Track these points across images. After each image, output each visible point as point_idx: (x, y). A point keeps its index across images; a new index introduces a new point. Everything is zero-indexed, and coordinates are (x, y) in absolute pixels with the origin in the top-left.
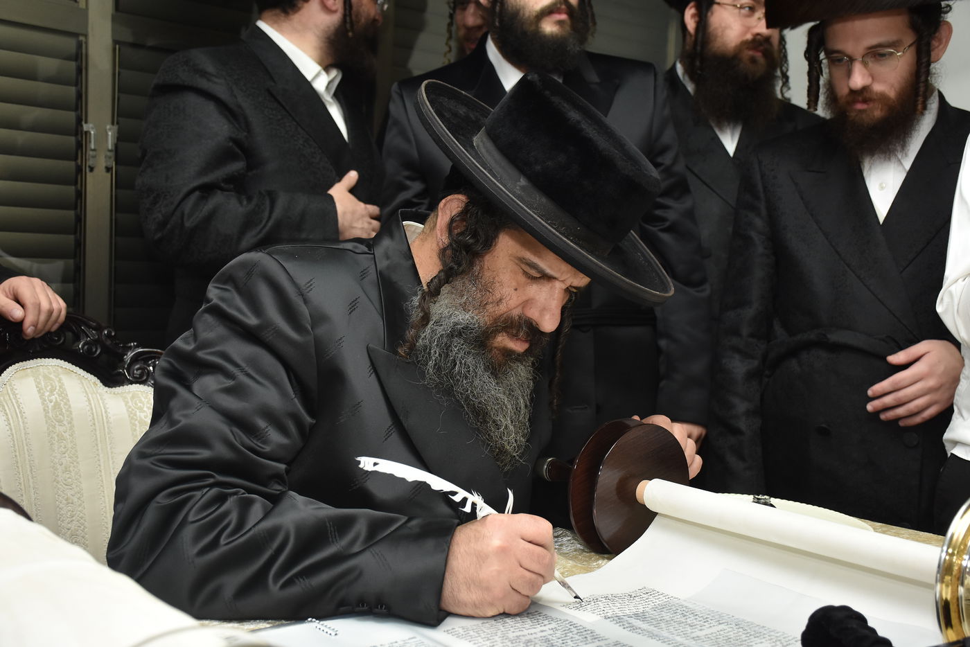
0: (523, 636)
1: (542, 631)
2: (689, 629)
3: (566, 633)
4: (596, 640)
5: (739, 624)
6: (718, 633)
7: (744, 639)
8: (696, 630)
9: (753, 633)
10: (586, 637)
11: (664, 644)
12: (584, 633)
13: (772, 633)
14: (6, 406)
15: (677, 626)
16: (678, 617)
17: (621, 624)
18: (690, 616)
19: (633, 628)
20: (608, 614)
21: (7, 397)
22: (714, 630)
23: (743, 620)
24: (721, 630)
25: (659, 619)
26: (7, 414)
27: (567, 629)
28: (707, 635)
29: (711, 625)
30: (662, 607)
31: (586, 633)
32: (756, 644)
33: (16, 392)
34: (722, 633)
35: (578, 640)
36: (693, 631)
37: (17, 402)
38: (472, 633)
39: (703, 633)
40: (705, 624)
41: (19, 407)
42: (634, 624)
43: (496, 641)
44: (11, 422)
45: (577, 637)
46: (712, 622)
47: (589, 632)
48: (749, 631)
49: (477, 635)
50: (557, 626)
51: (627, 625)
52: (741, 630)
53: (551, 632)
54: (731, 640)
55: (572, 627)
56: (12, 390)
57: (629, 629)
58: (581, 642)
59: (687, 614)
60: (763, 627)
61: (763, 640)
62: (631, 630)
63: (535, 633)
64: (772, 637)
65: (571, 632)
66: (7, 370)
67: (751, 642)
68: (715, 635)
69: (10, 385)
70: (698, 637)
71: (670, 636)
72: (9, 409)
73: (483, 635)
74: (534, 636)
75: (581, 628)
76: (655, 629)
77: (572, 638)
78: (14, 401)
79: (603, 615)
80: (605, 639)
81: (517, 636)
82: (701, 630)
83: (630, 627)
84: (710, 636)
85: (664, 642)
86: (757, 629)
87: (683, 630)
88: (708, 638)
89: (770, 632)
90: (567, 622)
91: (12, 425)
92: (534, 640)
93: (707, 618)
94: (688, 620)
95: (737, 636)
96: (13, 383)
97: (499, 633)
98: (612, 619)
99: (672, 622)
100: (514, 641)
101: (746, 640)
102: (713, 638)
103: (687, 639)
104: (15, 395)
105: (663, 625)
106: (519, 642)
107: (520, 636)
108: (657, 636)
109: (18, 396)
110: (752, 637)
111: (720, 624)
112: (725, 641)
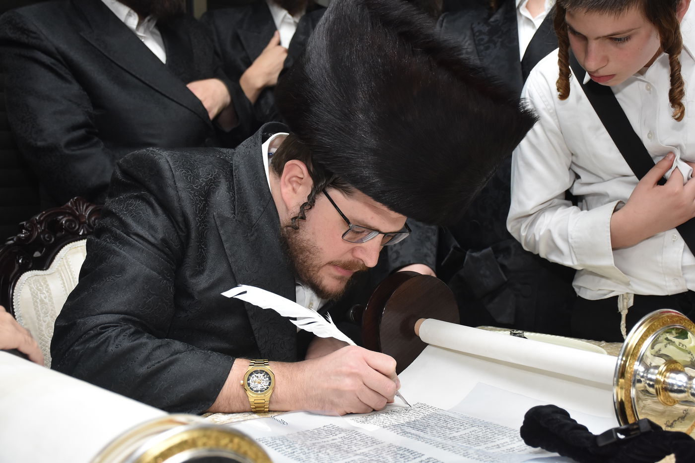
0: (318, 443)
1: (333, 440)
2: (448, 431)
3: (351, 441)
4: (374, 444)
5: (487, 427)
6: (470, 434)
7: (490, 437)
8: (454, 432)
9: (497, 432)
10: (367, 443)
11: (427, 444)
12: (365, 440)
13: (512, 432)
14: (62, 274)
15: (439, 429)
16: (441, 423)
17: (396, 431)
18: (450, 422)
19: (405, 433)
20: (386, 424)
21: (63, 268)
22: (467, 431)
23: (491, 423)
24: (473, 431)
25: (426, 425)
26: (63, 280)
27: (353, 437)
28: (461, 435)
29: (466, 428)
30: (430, 416)
31: (367, 439)
32: (498, 440)
33: (70, 263)
34: (473, 433)
35: (360, 445)
36: (451, 432)
37: (70, 271)
38: (278, 442)
39: (459, 434)
40: (461, 427)
41: (71, 274)
42: (406, 430)
43: (296, 448)
44: (66, 285)
45: (360, 443)
46: (466, 425)
47: (370, 438)
48: (494, 431)
49: (281, 443)
50: (345, 435)
51: (400, 431)
52: (488, 430)
53: (341, 440)
54: (480, 438)
55: (357, 435)
56: (67, 262)
57: (401, 434)
58: (363, 446)
59: (448, 420)
60: (506, 427)
61: (505, 437)
62: (402, 435)
63: (328, 441)
64: (512, 434)
65: (356, 439)
66: (64, 248)
67: (495, 438)
68: (467, 435)
69: (66, 259)
70: (454, 437)
71: (432, 438)
72: (65, 276)
73: (286, 443)
74: (328, 443)
75: (363, 436)
76: (421, 433)
77: (356, 444)
78: (68, 270)
79: (382, 425)
80: (382, 443)
81: (313, 444)
82: (457, 432)
83: (403, 432)
84: (464, 436)
85: (427, 442)
86: (501, 429)
87: (443, 432)
88: (462, 437)
89: (511, 430)
90: (353, 432)
91: (67, 287)
92: (326, 446)
93: (463, 423)
94: (448, 425)
95: (484, 435)
96: (68, 257)
97: (299, 442)
98: (389, 428)
99: (435, 427)
100: (310, 448)
101: (491, 438)
102: (466, 437)
103: (445, 439)
104: (68, 265)
105: (428, 430)
106: (315, 448)
107: (315, 443)
108: (422, 438)
109: (71, 267)
110: (496, 435)
111: (473, 426)
112: (474, 439)
